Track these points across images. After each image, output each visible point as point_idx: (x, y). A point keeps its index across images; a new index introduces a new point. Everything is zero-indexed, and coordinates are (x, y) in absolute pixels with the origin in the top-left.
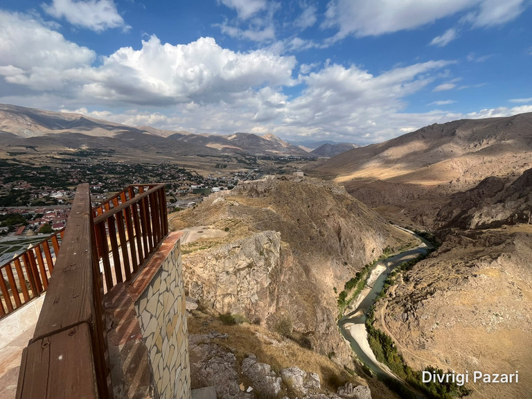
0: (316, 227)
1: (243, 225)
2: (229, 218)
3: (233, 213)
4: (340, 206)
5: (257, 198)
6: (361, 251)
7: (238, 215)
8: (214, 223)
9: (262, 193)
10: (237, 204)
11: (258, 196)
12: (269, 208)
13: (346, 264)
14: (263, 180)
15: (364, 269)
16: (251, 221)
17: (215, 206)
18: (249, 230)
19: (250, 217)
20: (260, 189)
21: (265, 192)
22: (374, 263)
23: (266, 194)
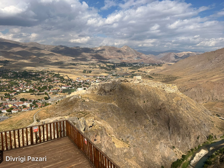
0: (149, 118)
1: (90, 116)
2: (81, 111)
3: (85, 107)
4: (171, 101)
5: (105, 96)
6: (188, 138)
7: (88, 109)
8: (69, 114)
9: (108, 92)
10: (88, 100)
11: (106, 94)
12: (113, 103)
13: (174, 147)
14: (109, 82)
15: (189, 152)
16: (97, 113)
17: (72, 102)
18: (95, 119)
19: (97, 110)
20: (107, 89)
21: (111, 91)
22: (199, 148)
23: (111, 93)
